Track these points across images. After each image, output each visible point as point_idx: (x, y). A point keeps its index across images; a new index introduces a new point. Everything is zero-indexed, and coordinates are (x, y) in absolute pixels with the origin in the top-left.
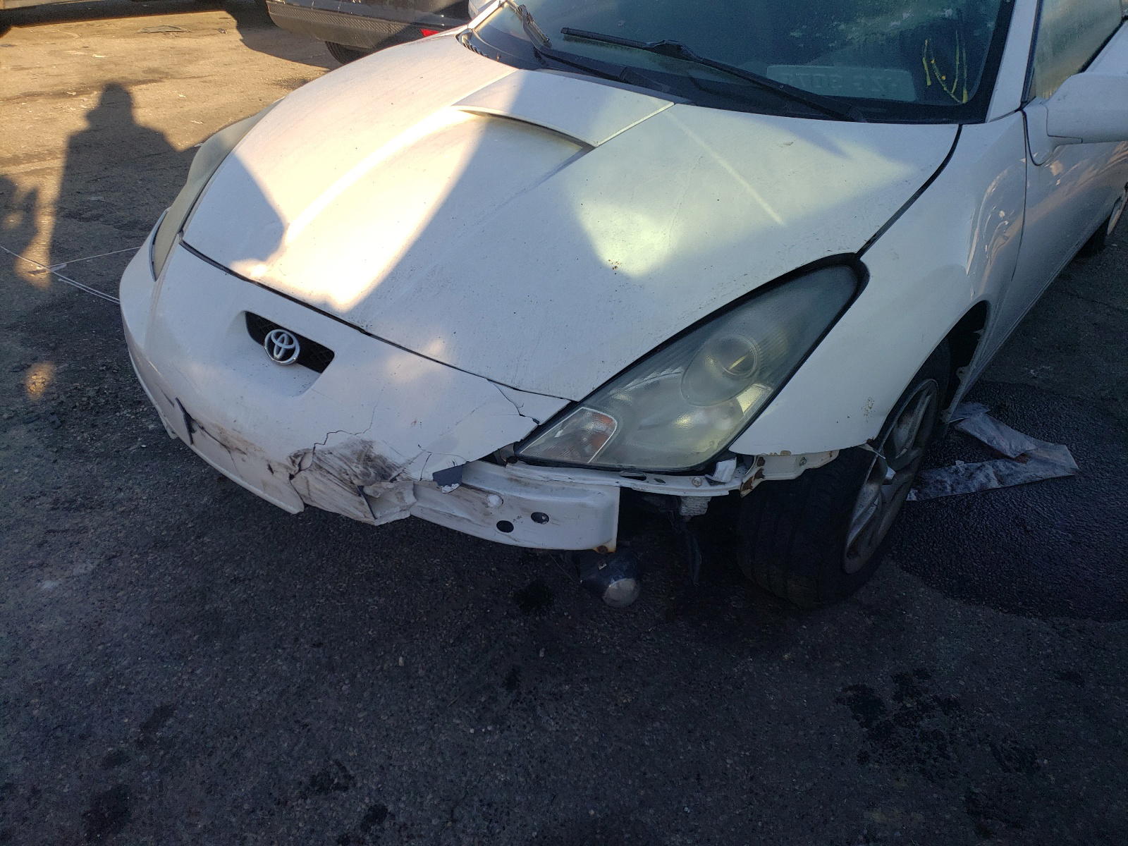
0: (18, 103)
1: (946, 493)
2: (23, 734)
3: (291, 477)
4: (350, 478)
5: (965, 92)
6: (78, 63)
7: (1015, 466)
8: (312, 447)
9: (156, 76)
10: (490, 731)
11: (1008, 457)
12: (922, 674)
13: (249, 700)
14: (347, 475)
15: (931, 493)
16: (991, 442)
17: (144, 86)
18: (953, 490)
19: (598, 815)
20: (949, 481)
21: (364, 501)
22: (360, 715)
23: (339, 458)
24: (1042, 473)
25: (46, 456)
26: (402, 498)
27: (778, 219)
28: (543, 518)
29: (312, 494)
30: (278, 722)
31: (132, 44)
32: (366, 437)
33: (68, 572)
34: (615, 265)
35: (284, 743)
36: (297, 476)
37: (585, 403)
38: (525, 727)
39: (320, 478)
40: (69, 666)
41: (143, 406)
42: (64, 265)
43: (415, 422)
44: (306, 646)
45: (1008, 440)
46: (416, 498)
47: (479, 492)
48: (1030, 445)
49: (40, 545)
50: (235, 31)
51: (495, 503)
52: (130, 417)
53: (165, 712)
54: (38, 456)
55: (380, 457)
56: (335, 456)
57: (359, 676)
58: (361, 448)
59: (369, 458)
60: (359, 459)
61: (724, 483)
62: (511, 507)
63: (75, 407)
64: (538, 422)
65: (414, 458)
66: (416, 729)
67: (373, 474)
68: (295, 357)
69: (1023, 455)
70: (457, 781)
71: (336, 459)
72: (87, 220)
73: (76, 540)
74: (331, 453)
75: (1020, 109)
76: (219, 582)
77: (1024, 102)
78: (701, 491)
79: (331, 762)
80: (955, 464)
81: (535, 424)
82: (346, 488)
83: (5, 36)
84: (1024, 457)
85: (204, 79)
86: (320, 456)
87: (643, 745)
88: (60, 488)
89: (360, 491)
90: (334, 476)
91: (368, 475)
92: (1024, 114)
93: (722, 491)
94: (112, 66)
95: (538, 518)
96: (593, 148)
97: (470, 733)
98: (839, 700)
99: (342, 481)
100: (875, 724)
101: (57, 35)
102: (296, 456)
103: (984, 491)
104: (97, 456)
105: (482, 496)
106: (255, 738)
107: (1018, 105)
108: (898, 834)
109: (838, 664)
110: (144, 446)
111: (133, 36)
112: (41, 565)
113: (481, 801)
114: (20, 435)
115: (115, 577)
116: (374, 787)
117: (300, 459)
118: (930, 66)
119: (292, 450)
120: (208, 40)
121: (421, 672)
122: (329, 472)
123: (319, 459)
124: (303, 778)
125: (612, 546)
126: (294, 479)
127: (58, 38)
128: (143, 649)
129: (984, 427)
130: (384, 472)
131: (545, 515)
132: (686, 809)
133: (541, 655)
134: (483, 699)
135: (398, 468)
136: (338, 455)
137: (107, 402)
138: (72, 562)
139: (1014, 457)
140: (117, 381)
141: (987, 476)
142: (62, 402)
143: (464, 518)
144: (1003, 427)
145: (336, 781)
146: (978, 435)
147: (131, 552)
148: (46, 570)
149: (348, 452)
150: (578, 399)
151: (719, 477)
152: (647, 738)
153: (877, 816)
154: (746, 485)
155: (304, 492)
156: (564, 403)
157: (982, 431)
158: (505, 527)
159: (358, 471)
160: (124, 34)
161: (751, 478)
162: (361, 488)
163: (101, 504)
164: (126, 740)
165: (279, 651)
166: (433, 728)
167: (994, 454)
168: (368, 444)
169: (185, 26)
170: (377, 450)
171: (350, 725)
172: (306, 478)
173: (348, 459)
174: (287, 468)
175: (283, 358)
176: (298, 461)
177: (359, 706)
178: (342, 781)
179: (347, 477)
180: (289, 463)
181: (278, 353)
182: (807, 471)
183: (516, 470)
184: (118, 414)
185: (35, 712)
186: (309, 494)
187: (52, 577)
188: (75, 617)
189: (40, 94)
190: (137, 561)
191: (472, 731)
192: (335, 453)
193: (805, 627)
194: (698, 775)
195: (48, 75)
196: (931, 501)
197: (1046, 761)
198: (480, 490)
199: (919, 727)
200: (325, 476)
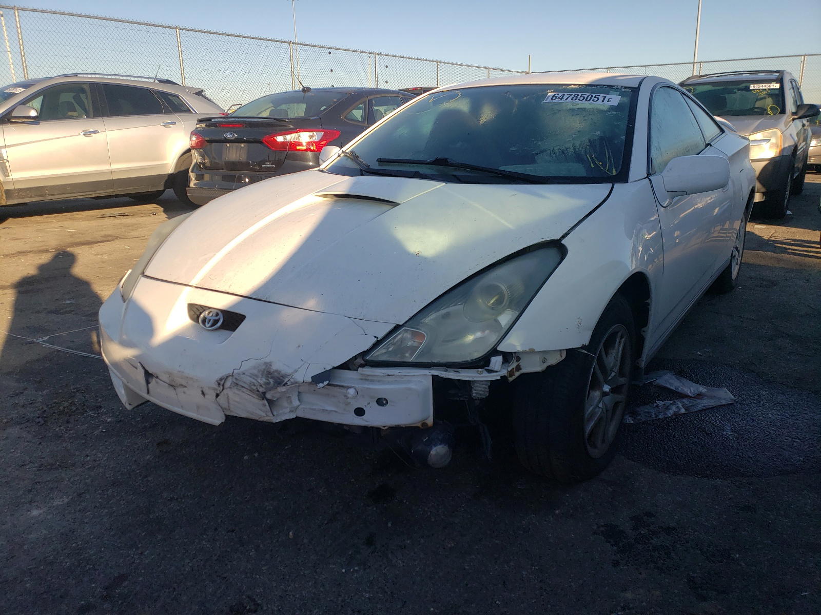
0: (14, 257)
1: (653, 418)
2: (19, 598)
3: (217, 395)
4: (257, 388)
5: (614, 169)
6: (56, 235)
7: (695, 401)
8: (231, 373)
9: (110, 238)
10: (357, 570)
11: (689, 396)
12: (649, 514)
13: (183, 566)
14: (255, 386)
15: (643, 418)
16: (678, 389)
17: (102, 244)
18: (657, 416)
19: (436, 611)
20: (653, 412)
21: (267, 404)
22: (263, 568)
23: (250, 376)
24: (712, 403)
25: (33, 441)
26: (291, 402)
27: (510, 226)
28: (384, 402)
29: (231, 406)
30: (204, 577)
31: (94, 223)
32: (267, 360)
33: (50, 504)
34: (417, 253)
35: (210, 589)
36: (222, 394)
37: (405, 325)
38: (381, 566)
39: (237, 392)
40: (52, 557)
41: (103, 409)
42: (46, 338)
43: (299, 346)
44: (223, 533)
45: (689, 388)
46: (300, 402)
47: (342, 388)
48: (703, 389)
49: (30, 491)
50: (163, 213)
51: (352, 394)
52: (94, 416)
53: (122, 578)
54: (28, 442)
55: (276, 371)
56: (247, 375)
57: (261, 546)
58: (264, 367)
59: (269, 373)
60: (262, 375)
61: (496, 372)
62: (363, 396)
63: (54, 413)
64: (377, 338)
65: (299, 368)
66: (304, 573)
67: (272, 383)
68: (219, 324)
69: (698, 394)
70: (335, 600)
71: (248, 377)
72: (63, 314)
73: (56, 486)
74: (244, 374)
75: (647, 177)
76: (160, 501)
77: (649, 175)
78: (483, 377)
79: (244, 597)
80: (656, 403)
81: (376, 339)
82: (254, 396)
83: (4, 223)
84: (699, 396)
85: (142, 238)
86: (237, 377)
87: (465, 569)
88: (44, 458)
89: (263, 396)
90: (246, 388)
91: (269, 383)
92: (650, 180)
93: (496, 377)
94: (80, 235)
95: (381, 402)
96: (399, 204)
97: (343, 573)
98: (595, 533)
99: (251, 391)
100: (621, 544)
101: (41, 221)
102: (221, 379)
103: (677, 415)
104: (70, 439)
105: (343, 390)
106: (188, 588)
107: (646, 176)
108: (644, 604)
109: (593, 514)
110: (104, 431)
111: (94, 219)
112: (30, 502)
113: (353, 610)
114: (14, 431)
115: (84, 504)
116: (276, 609)
117: (223, 381)
118: (591, 158)
119: (219, 376)
120: (145, 218)
121: (305, 541)
122: (243, 387)
123: (236, 379)
124: (224, 608)
125: (430, 422)
126: (219, 397)
127: (41, 223)
128: (105, 543)
129: (672, 381)
130: (279, 380)
131: (385, 399)
132: (498, 602)
133: (389, 525)
134: (350, 553)
135: (288, 375)
136: (249, 374)
137: (77, 409)
138: (53, 499)
139: (693, 396)
140: (85, 397)
141: (677, 408)
142: (45, 411)
143: (332, 411)
144: (684, 380)
145: (248, 607)
146: (669, 386)
147: (96, 489)
148: (34, 504)
149: (255, 372)
150: (401, 324)
151: (493, 367)
152: (466, 565)
153: (629, 595)
154: (511, 373)
155: (225, 405)
156: (392, 326)
157: (671, 384)
158: (360, 412)
159: (262, 382)
160: (87, 219)
161: (513, 369)
162: (264, 393)
163: (73, 465)
164: (93, 596)
165: (204, 536)
166: (316, 572)
167: (682, 396)
168: (268, 365)
169: (129, 213)
170: (274, 367)
171: (256, 574)
172: (227, 394)
173: (256, 376)
174: (215, 389)
175: (212, 326)
176: (222, 383)
177: (263, 563)
178: (253, 607)
179: (254, 388)
180: (216, 386)
181: (208, 323)
182: (549, 367)
183: (365, 371)
184: (85, 415)
185: (28, 585)
186: (229, 406)
187: (38, 507)
188: (55, 529)
189: (30, 252)
190: (100, 494)
191: (344, 571)
192: (246, 373)
193: (568, 495)
194: (504, 583)
195: (35, 241)
196: (643, 423)
197: (737, 556)
198: (342, 386)
199: (651, 543)
200: (240, 390)
